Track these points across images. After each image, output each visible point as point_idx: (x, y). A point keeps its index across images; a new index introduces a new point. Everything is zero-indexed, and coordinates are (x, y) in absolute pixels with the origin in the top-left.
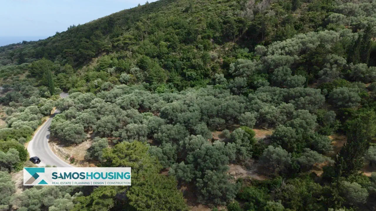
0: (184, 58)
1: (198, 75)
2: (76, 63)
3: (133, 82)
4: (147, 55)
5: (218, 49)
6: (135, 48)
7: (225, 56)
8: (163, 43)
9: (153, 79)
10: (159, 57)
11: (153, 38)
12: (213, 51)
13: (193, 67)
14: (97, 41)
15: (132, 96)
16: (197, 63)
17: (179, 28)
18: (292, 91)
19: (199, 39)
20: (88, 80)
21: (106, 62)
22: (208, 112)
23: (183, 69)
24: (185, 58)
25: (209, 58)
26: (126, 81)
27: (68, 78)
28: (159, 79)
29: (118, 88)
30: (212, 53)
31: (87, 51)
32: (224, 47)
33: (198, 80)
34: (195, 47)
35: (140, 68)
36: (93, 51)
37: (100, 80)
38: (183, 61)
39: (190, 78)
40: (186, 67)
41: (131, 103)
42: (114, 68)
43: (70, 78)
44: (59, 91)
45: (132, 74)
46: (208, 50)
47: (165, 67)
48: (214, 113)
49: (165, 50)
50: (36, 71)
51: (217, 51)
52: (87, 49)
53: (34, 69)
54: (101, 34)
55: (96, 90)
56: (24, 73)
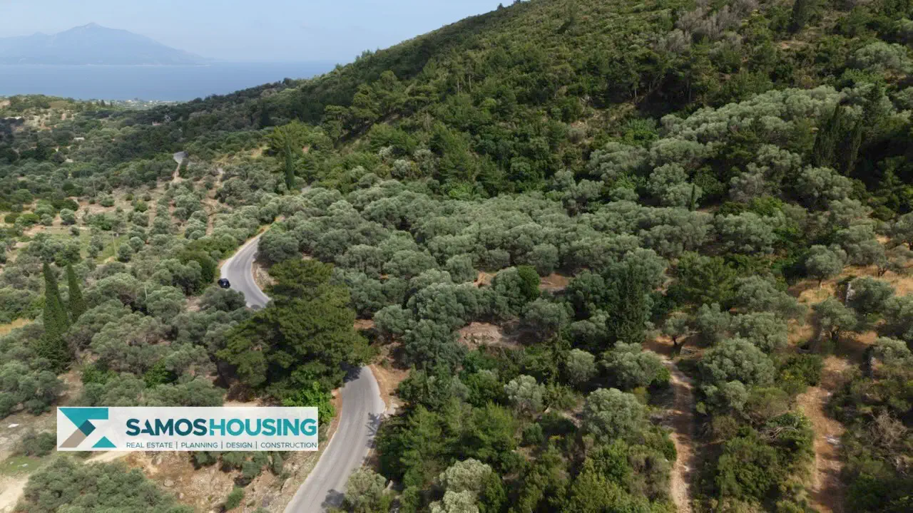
0: (515, 135)
1: (532, 170)
2: (346, 132)
3: (415, 177)
4: (455, 124)
5: (596, 117)
6: (441, 109)
7: (604, 133)
8: (491, 101)
9: (447, 173)
10: (473, 130)
11: (478, 90)
12: (583, 121)
13: (530, 154)
14: (383, 91)
15: (393, 202)
16: (537, 145)
17: (531, 70)
18: (652, 212)
19: (560, 95)
20: (346, 167)
21: (380, 136)
22: (487, 239)
23: (511, 156)
24: (519, 133)
25: (563, 137)
26: (401, 174)
27: (323, 160)
28: (461, 173)
29: (381, 186)
30: (579, 127)
31: (363, 110)
32: (606, 115)
33: (531, 179)
34: (545, 112)
35: (433, 150)
36: (374, 112)
37: (360, 169)
38: (513, 140)
39: (516, 176)
40: (516, 153)
41: (388, 214)
42: (391, 147)
43: (326, 161)
44: (300, 183)
45: (415, 161)
46: (571, 120)
47: (481, 150)
48: (496, 241)
49: (487, 116)
50: (279, 145)
51: (592, 121)
52: (362, 106)
53: (276, 141)
54: (394, 78)
55: (352, 186)
56: (261, 145)
